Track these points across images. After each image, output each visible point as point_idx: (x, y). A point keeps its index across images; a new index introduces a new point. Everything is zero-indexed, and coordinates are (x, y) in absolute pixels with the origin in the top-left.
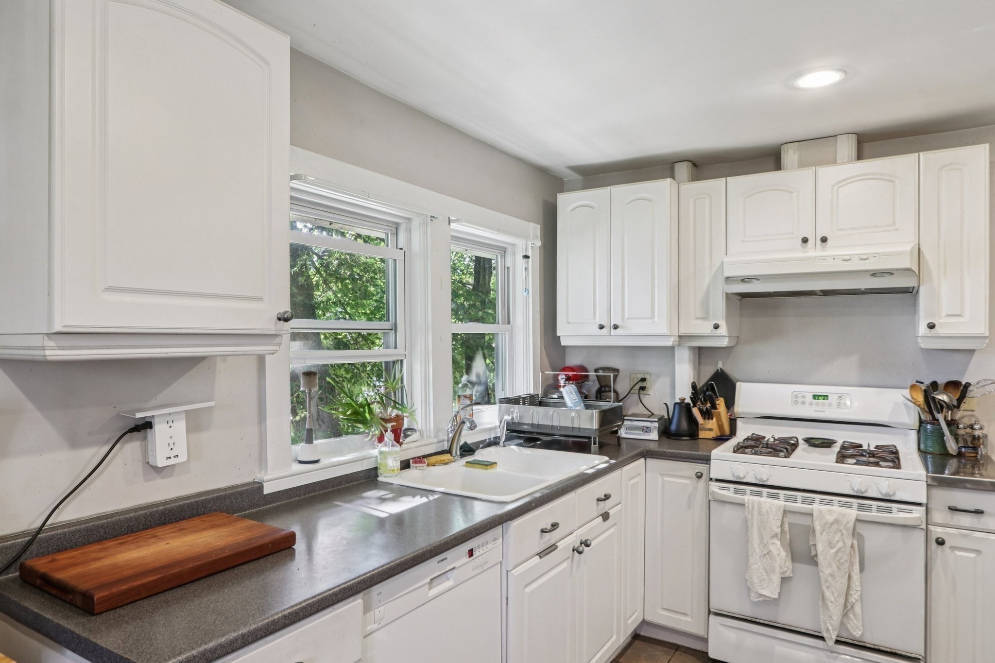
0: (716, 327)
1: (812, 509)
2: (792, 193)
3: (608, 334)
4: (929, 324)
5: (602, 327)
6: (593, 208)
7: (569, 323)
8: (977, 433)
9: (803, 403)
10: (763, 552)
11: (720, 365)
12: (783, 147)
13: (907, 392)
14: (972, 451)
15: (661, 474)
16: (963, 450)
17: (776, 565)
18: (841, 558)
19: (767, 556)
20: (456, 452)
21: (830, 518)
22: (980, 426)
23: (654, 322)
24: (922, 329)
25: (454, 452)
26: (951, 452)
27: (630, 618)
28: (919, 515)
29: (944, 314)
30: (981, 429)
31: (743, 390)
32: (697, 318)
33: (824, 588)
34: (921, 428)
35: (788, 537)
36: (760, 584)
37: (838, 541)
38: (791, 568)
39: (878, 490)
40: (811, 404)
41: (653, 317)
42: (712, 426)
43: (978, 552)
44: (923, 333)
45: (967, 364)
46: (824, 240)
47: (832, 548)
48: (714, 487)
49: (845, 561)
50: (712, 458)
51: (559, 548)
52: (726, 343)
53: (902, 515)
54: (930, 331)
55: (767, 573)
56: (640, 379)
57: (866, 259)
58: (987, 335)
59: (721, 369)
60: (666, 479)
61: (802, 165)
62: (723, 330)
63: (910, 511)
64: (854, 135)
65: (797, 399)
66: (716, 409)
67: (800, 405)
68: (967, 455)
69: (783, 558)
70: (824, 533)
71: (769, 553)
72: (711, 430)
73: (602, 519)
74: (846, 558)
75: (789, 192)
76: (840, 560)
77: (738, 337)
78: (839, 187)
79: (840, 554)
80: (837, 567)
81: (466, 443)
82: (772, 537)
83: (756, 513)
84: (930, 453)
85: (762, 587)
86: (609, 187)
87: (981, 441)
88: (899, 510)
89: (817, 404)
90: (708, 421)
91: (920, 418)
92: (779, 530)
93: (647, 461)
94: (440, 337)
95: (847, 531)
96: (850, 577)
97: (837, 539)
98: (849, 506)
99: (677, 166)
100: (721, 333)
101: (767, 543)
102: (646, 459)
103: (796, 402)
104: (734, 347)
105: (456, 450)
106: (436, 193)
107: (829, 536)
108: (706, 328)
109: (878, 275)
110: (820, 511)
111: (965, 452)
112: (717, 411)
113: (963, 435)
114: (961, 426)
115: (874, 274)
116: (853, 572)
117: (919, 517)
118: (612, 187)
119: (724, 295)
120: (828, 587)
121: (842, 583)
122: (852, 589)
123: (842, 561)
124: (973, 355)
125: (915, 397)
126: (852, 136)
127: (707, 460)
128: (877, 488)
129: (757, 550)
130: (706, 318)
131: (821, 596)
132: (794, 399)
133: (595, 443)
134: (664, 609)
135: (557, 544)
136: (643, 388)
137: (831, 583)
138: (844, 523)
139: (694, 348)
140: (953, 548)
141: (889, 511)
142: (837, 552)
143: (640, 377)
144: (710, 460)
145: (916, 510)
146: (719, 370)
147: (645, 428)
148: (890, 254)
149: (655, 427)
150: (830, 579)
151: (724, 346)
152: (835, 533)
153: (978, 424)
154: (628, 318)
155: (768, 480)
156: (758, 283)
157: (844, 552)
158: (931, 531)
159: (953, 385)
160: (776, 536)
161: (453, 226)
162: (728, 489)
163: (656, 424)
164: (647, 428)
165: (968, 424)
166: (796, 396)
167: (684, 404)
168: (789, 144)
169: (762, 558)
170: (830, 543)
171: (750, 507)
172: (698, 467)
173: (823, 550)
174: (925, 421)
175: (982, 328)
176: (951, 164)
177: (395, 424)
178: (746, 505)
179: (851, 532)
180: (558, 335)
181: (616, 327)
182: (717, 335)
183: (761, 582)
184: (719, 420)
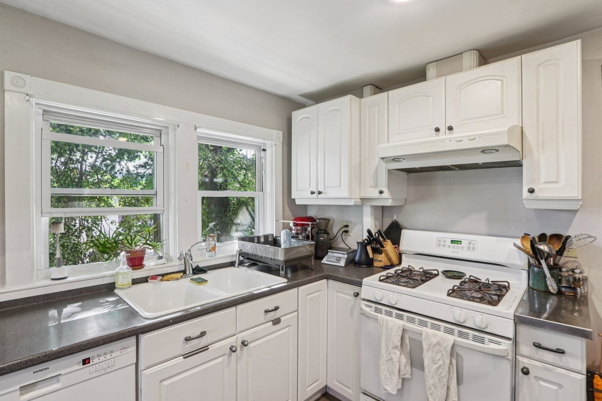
0: (381, 192)
1: (422, 331)
2: (429, 97)
3: (317, 197)
4: (529, 189)
5: (313, 193)
6: (309, 119)
7: (297, 190)
8: (577, 276)
9: (444, 246)
10: (388, 358)
11: (395, 218)
12: (428, 66)
13: (518, 242)
14: (571, 291)
15: (336, 291)
16: (563, 289)
17: (396, 370)
18: (441, 373)
19: (390, 361)
20: (189, 272)
21: (434, 341)
22: (580, 271)
23: (341, 189)
24: (525, 193)
25: (188, 273)
26: (552, 291)
27: (309, 386)
28: (506, 348)
29: (543, 180)
30: (581, 273)
31: (406, 236)
32: (371, 187)
33: (428, 394)
34: (530, 270)
35: (409, 348)
36: (384, 381)
37: (439, 360)
38: (410, 371)
39: (474, 322)
40: (449, 246)
41: (340, 186)
42: (381, 258)
43: (560, 386)
44: (526, 196)
45: (571, 221)
46: (450, 128)
47: (435, 364)
48: (363, 305)
49: (444, 375)
50: (363, 284)
51: (209, 349)
52: (390, 204)
53: (492, 346)
54: (531, 195)
55: (390, 374)
56: (344, 226)
57: (474, 139)
58: (580, 197)
59: (395, 220)
60: (339, 294)
61: (438, 76)
62: (386, 195)
63: (499, 343)
64: (475, 51)
65: (440, 243)
66: (384, 247)
67: (442, 247)
68: (567, 293)
69: (404, 364)
70: (430, 351)
71: (391, 359)
72: (380, 261)
73: (272, 324)
74: (445, 374)
75: (427, 96)
76: (440, 374)
77: (406, 199)
78: (461, 89)
79: (441, 370)
80: (439, 379)
81: (198, 266)
82: (394, 348)
83: (384, 329)
84: (536, 290)
85: (386, 384)
86: (317, 105)
87: (581, 282)
88: (491, 341)
89: (454, 247)
90: (379, 255)
91: (529, 262)
92: (399, 344)
93: (329, 281)
94: (186, 199)
95: (446, 352)
96: (448, 388)
97: (438, 357)
98: (451, 332)
99: (364, 88)
100: (385, 197)
101: (390, 351)
102: (328, 280)
103: (439, 245)
104: (404, 205)
105: (189, 271)
106: (183, 110)
107: (433, 354)
108: (375, 194)
109: (486, 151)
110: (427, 334)
111: (565, 291)
112: (384, 249)
113: (566, 277)
114: (564, 270)
115: (484, 151)
116: (452, 385)
117: (506, 350)
118: (319, 104)
119: (387, 171)
120: (431, 394)
121: (442, 392)
122: (450, 399)
123: (442, 375)
124: (575, 214)
125: (525, 245)
126: (474, 52)
127: (360, 284)
128: (474, 320)
129: (384, 355)
130: (376, 186)
131: (427, 399)
132: (438, 243)
133: (282, 270)
134: (338, 381)
135: (209, 347)
136: (346, 232)
137: (433, 391)
138: (444, 346)
139: (372, 206)
140: (537, 378)
141: (482, 341)
142: (438, 368)
143: (345, 224)
144: (362, 285)
145: (504, 343)
146: (394, 221)
147: (338, 258)
148: (491, 134)
149: (344, 258)
150: (432, 388)
151: (389, 205)
152: (437, 352)
153: (578, 269)
154: (327, 187)
155: (396, 304)
156: (405, 162)
157: (443, 368)
158: (519, 360)
159: (557, 237)
160: (396, 347)
161: (198, 130)
162: (371, 307)
163: (346, 256)
164: (339, 258)
165: (570, 268)
166: (440, 241)
167: (364, 243)
168: (430, 64)
169: (387, 362)
170: (433, 360)
171: (381, 323)
172: (356, 289)
173: (428, 365)
174: (533, 264)
175: (575, 193)
176: (547, 60)
177: (130, 255)
178: (379, 321)
179: (449, 354)
180: (293, 197)
181: (320, 193)
182: (382, 198)
183: (385, 380)
184: (387, 255)
